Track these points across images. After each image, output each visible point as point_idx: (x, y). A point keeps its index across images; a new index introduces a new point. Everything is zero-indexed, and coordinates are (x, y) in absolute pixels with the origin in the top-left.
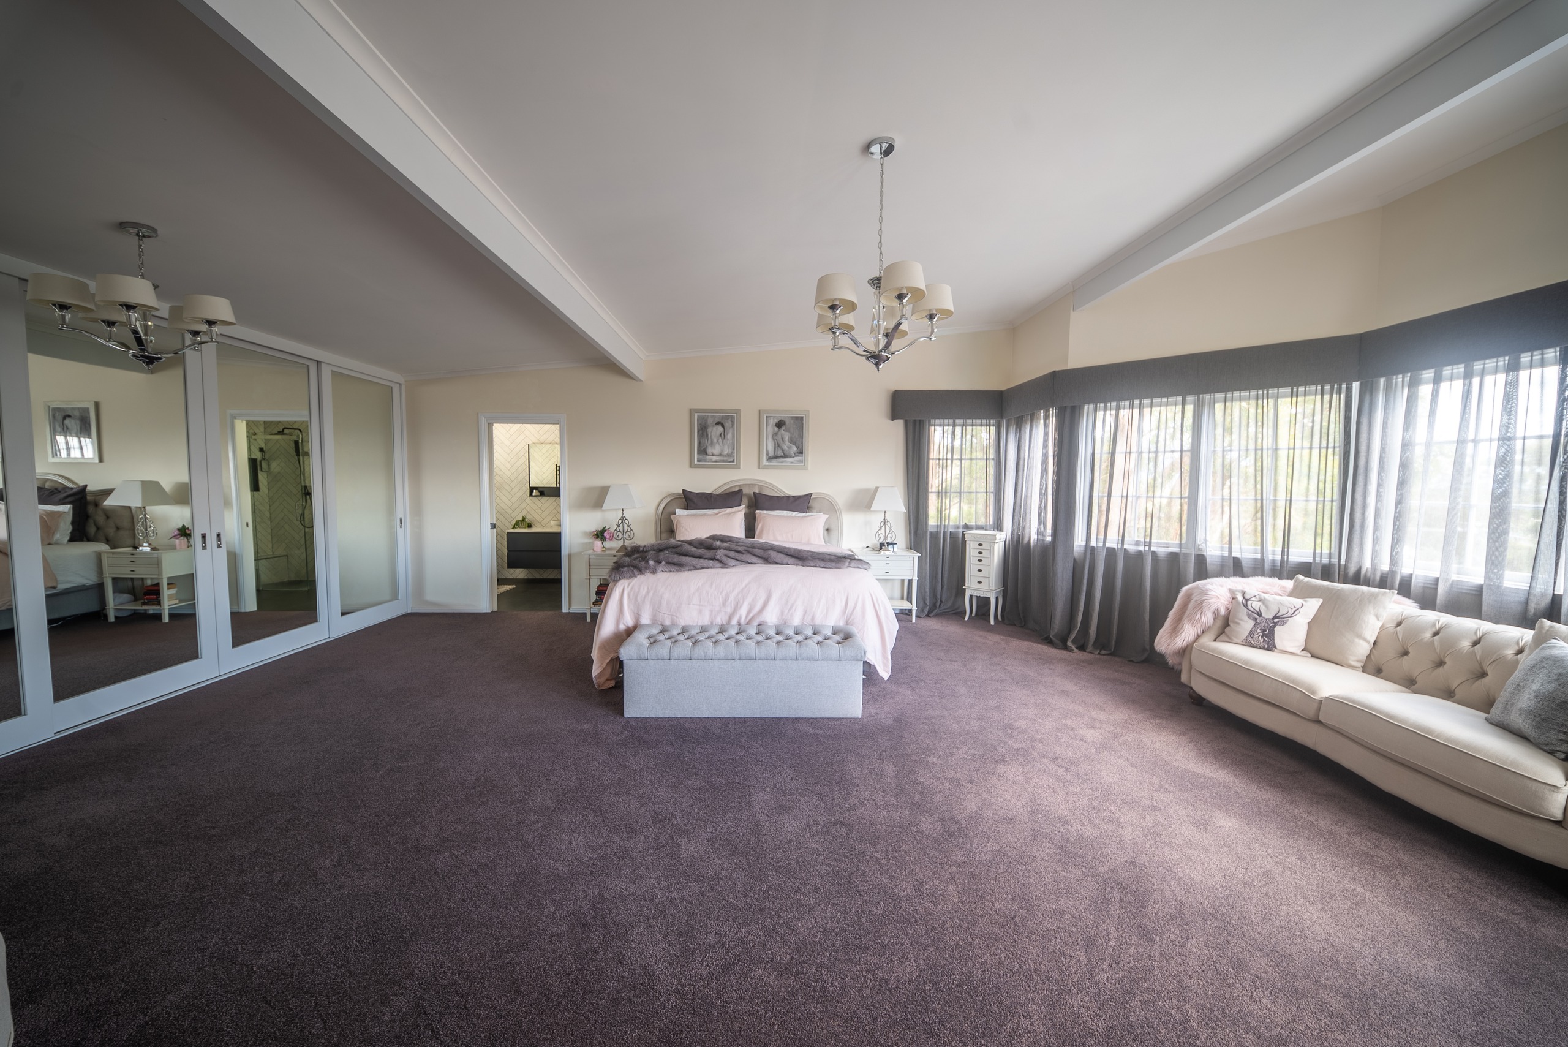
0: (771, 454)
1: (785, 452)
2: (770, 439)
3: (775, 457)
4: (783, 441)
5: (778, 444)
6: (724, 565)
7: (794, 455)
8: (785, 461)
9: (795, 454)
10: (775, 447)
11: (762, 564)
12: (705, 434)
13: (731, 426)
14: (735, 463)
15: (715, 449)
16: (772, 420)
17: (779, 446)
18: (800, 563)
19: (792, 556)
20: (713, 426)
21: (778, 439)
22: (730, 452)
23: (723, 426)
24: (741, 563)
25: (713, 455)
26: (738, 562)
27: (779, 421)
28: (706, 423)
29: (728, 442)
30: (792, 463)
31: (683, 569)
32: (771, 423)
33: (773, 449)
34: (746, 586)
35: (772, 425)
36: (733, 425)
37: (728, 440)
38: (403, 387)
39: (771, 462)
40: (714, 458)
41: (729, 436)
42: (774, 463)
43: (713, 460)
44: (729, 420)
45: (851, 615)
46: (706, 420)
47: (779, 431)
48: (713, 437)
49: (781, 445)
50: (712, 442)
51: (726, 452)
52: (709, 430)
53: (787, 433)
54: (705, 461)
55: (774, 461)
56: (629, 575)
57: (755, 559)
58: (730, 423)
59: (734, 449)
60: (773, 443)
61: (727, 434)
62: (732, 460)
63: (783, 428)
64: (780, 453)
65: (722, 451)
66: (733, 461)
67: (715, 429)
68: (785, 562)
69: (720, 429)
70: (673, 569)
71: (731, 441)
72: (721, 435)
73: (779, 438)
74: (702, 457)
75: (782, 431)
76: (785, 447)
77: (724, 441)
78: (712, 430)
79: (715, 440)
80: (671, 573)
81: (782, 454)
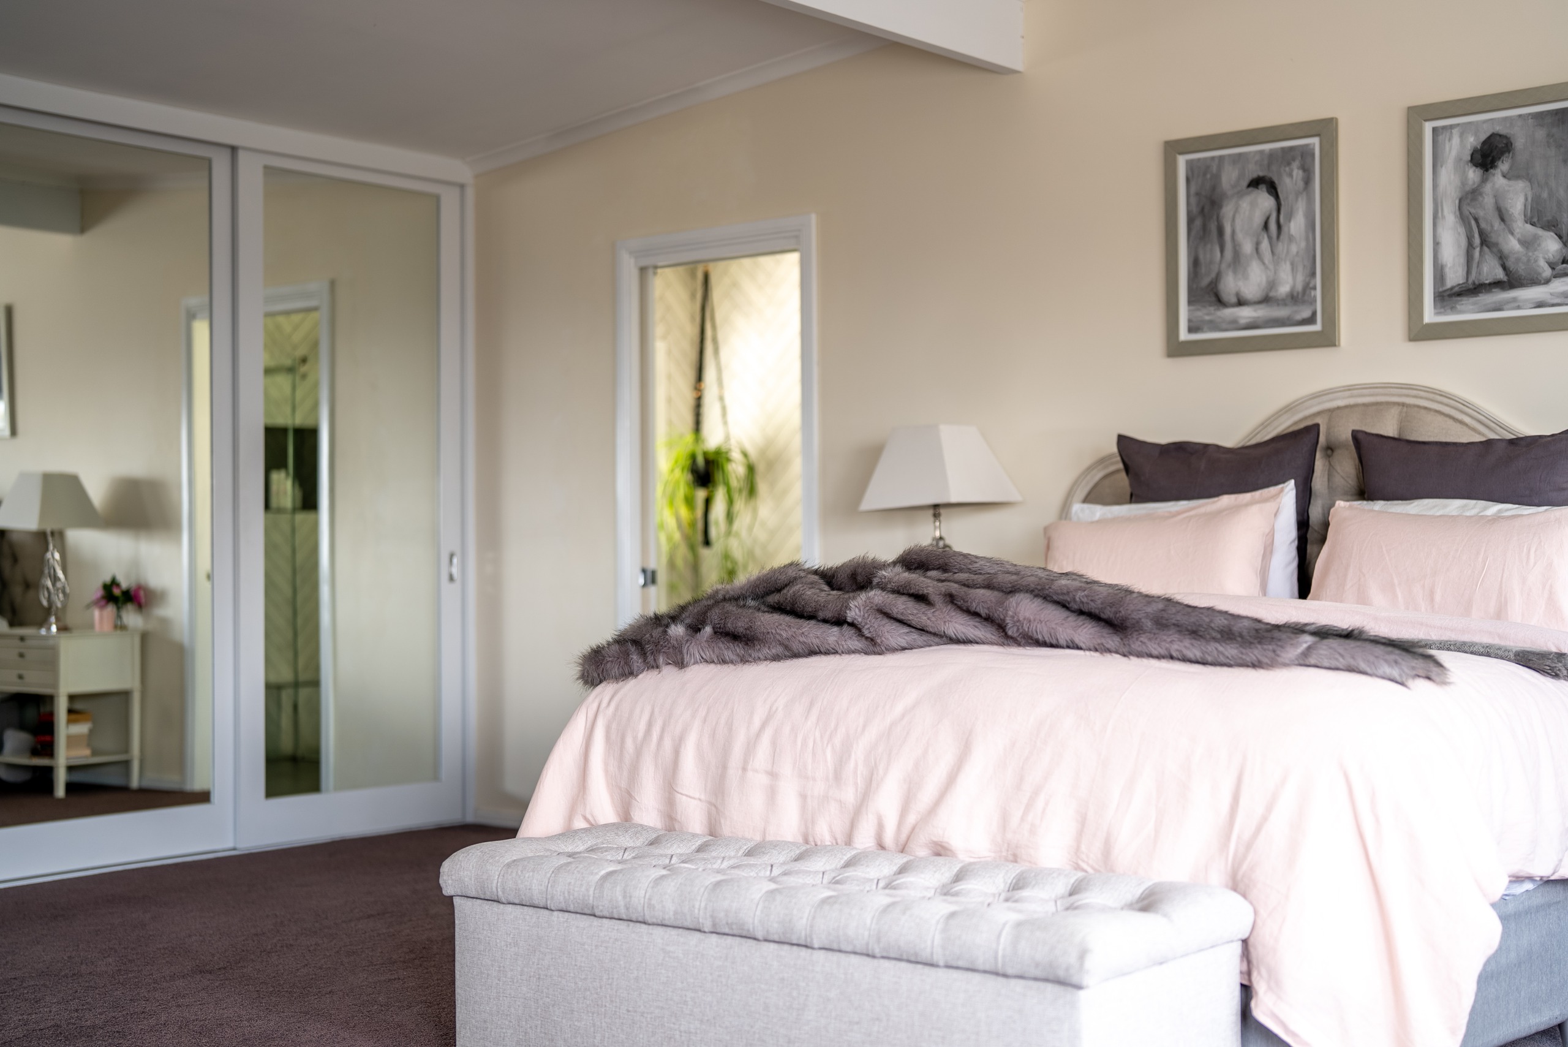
0: (1455, 277)
1: (1510, 264)
2: (1450, 217)
3: (1473, 289)
4: (1503, 220)
5: (1481, 233)
6: (873, 646)
7: (1547, 272)
8: (1515, 300)
9: (1552, 266)
10: (1470, 246)
11: (992, 643)
12: (1213, 227)
13: (1301, 184)
14: (1317, 327)
15: (1246, 277)
16: (1456, 140)
17: (1485, 241)
18: (1113, 641)
19: (1093, 616)
20: (1240, 195)
21: (1481, 213)
22: (1299, 287)
23: (1273, 189)
24: (925, 637)
25: (1241, 303)
26: (915, 636)
27: (1484, 143)
28: (1214, 188)
29: (1294, 249)
30: (1540, 305)
31: (755, 654)
32: (1454, 153)
33: (1462, 260)
34: (903, 716)
35: (1459, 160)
36: (1308, 181)
37: (1291, 238)
38: (470, 193)
39: (1453, 309)
40: (1246, 314)
41: (1296, 225)
42: (1468, 312)
43: (1243, 322)
44: (1295, 165)
45: (1249, 846)
46: (1217, 177)
47: (1484, 180)
48: (1240, 236)
49: (1493, 238)
50: (1237, 254)
51: (1284, 289)
52: (1227, 210)
53: (1520, 185)
54: (1214, 326)
55: (1467, 302)
56: (615, 671)
57: (958, 624)
58: (1298, 174)
59: (1313, 274)
60: (1462, 230)
61: (1290, 217)
62: (1306, 314)
63: (1504, 166)
64: (1491, 270)
65: (1272, 284)
66: (1311, 320)
67: (1245, 204)
68: (1063, 637)
69: (1264, 201)
70: (729, 654)
71: (1303, 244)
72: (1266, 226)
73: (1486, 207)
74: (1207, 313)
75: (1498, 179)
76: (1512, 245)
77: (1281, 247)
78: (1236, 211)
79: (1247, 247)
80: (725, 667)
81: (1500, 275)
